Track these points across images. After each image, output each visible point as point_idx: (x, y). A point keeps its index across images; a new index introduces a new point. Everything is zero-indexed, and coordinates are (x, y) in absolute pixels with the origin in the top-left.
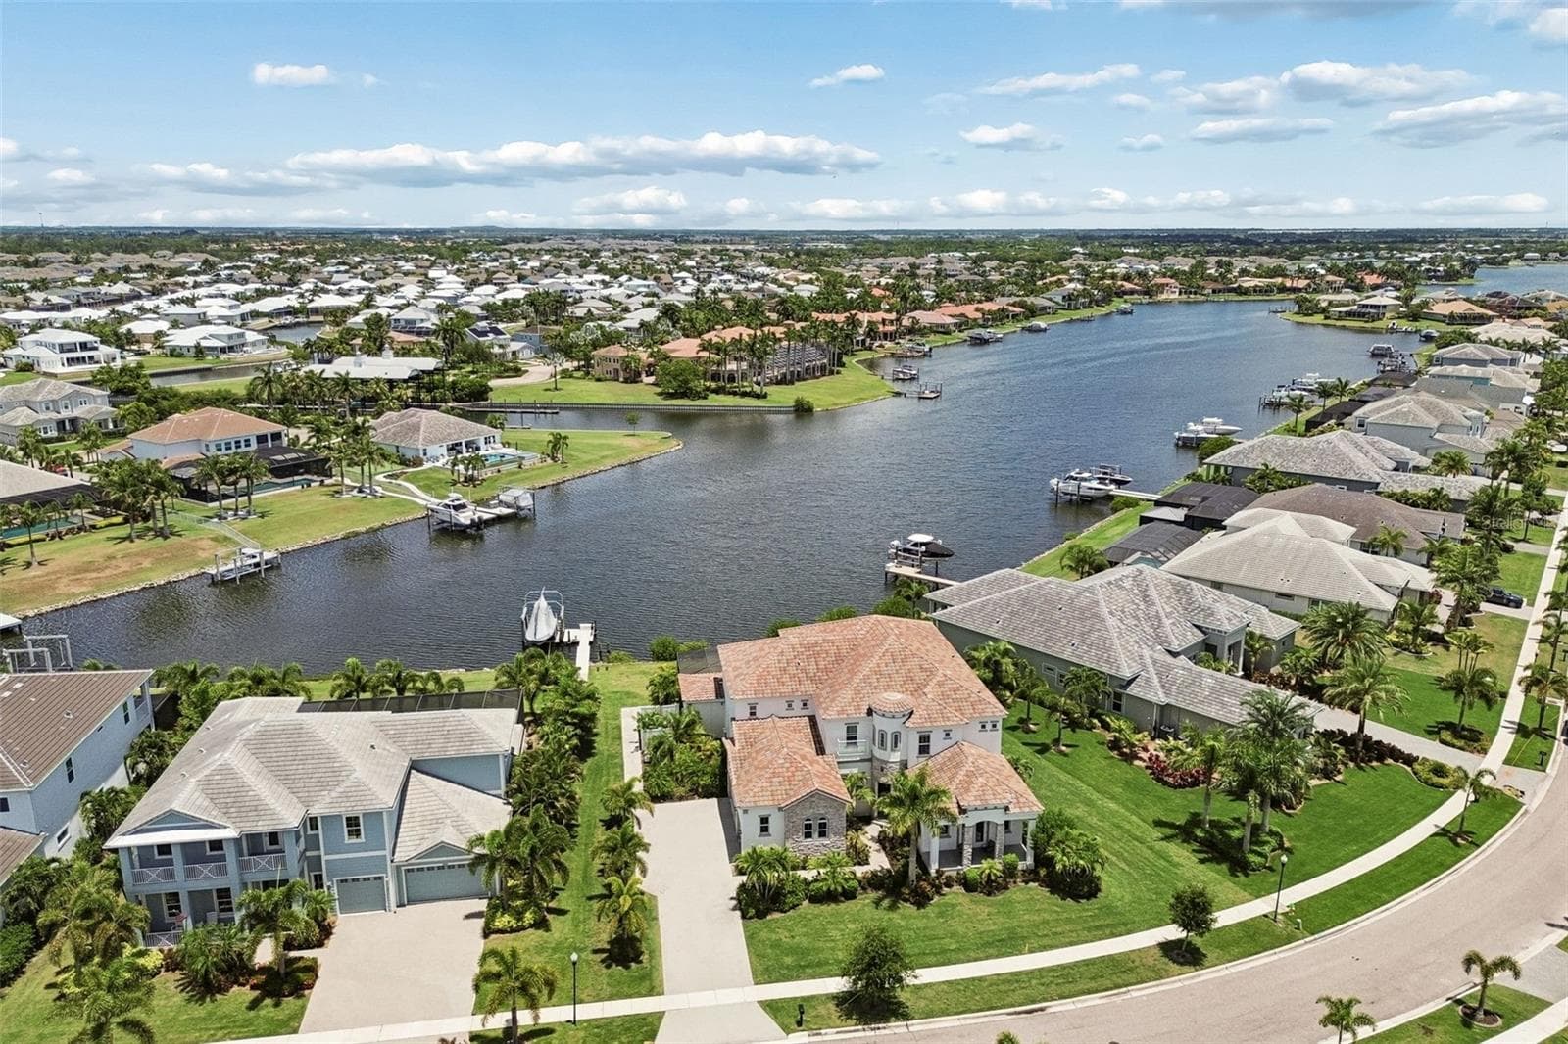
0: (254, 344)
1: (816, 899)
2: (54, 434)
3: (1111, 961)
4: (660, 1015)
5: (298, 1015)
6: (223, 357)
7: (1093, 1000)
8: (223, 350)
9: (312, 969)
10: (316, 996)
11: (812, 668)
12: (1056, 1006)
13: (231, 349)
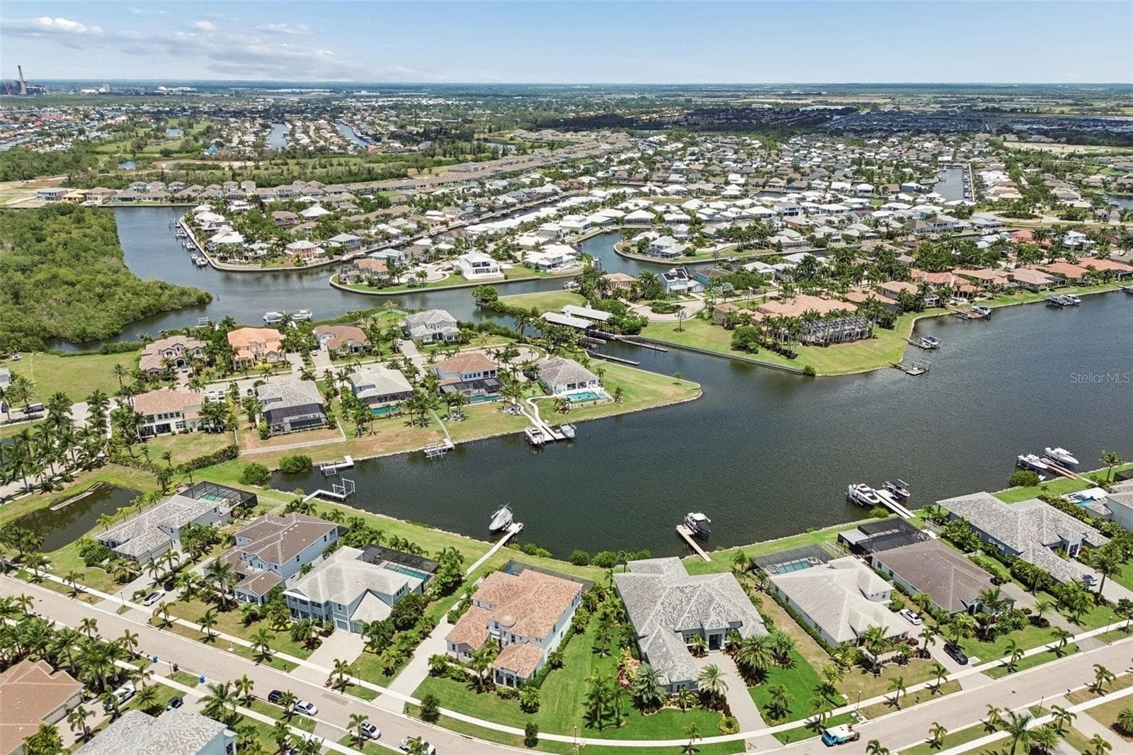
0: (567, 262)
1: (453, 678)
2: (431, 340)
3: (508, 735)
4: (380, 694)
5: (308, 656)
6: (548, 271)
7: (488, 743)
8: (549, 267)
9: (319, 644)
10: (316, 651)
11: (504, 595)
12: (476, 740)
13: (554, 266)
